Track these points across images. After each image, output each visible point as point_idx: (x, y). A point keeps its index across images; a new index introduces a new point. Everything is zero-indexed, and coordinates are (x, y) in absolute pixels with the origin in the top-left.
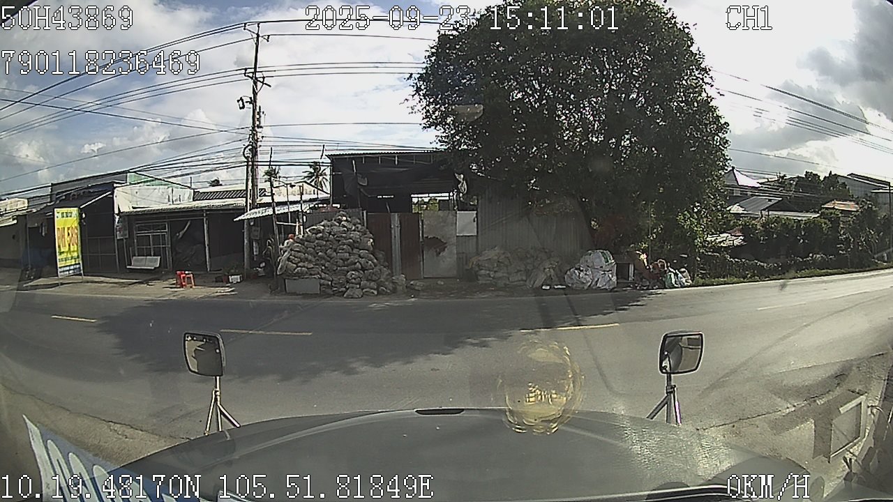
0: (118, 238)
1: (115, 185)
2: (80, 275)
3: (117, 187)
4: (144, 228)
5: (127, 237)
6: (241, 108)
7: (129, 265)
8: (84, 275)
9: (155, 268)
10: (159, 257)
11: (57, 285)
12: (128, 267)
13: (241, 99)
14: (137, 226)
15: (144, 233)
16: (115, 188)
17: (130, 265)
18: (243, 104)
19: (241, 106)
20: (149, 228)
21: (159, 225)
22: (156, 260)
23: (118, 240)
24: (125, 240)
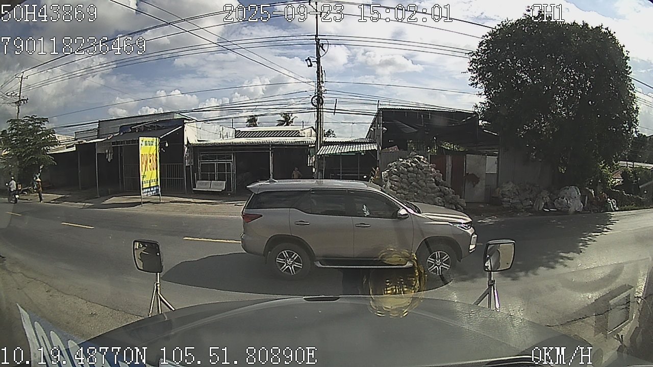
0: (186, 165)
1: (185, 121)
2: (159, 195)
3: (186, 123)
4: (209, 158)
5: (193, 164)
6: (309, 66)
7: (193, 188)
8: (162, 196)
9: (222, 190)
10: (225, 182)
11: (140, 203)
12: (194, 189)
13: (309, 59)
14: (202, 155)
15: (207, 162)
16: (185, 123)
17: (195, 188)
18: (311, 63)
19: (309, 64)
20: (214, 158)
21: (224, 156)
22: (221, 184)
23: (187, 167)
24: (191, 167)
